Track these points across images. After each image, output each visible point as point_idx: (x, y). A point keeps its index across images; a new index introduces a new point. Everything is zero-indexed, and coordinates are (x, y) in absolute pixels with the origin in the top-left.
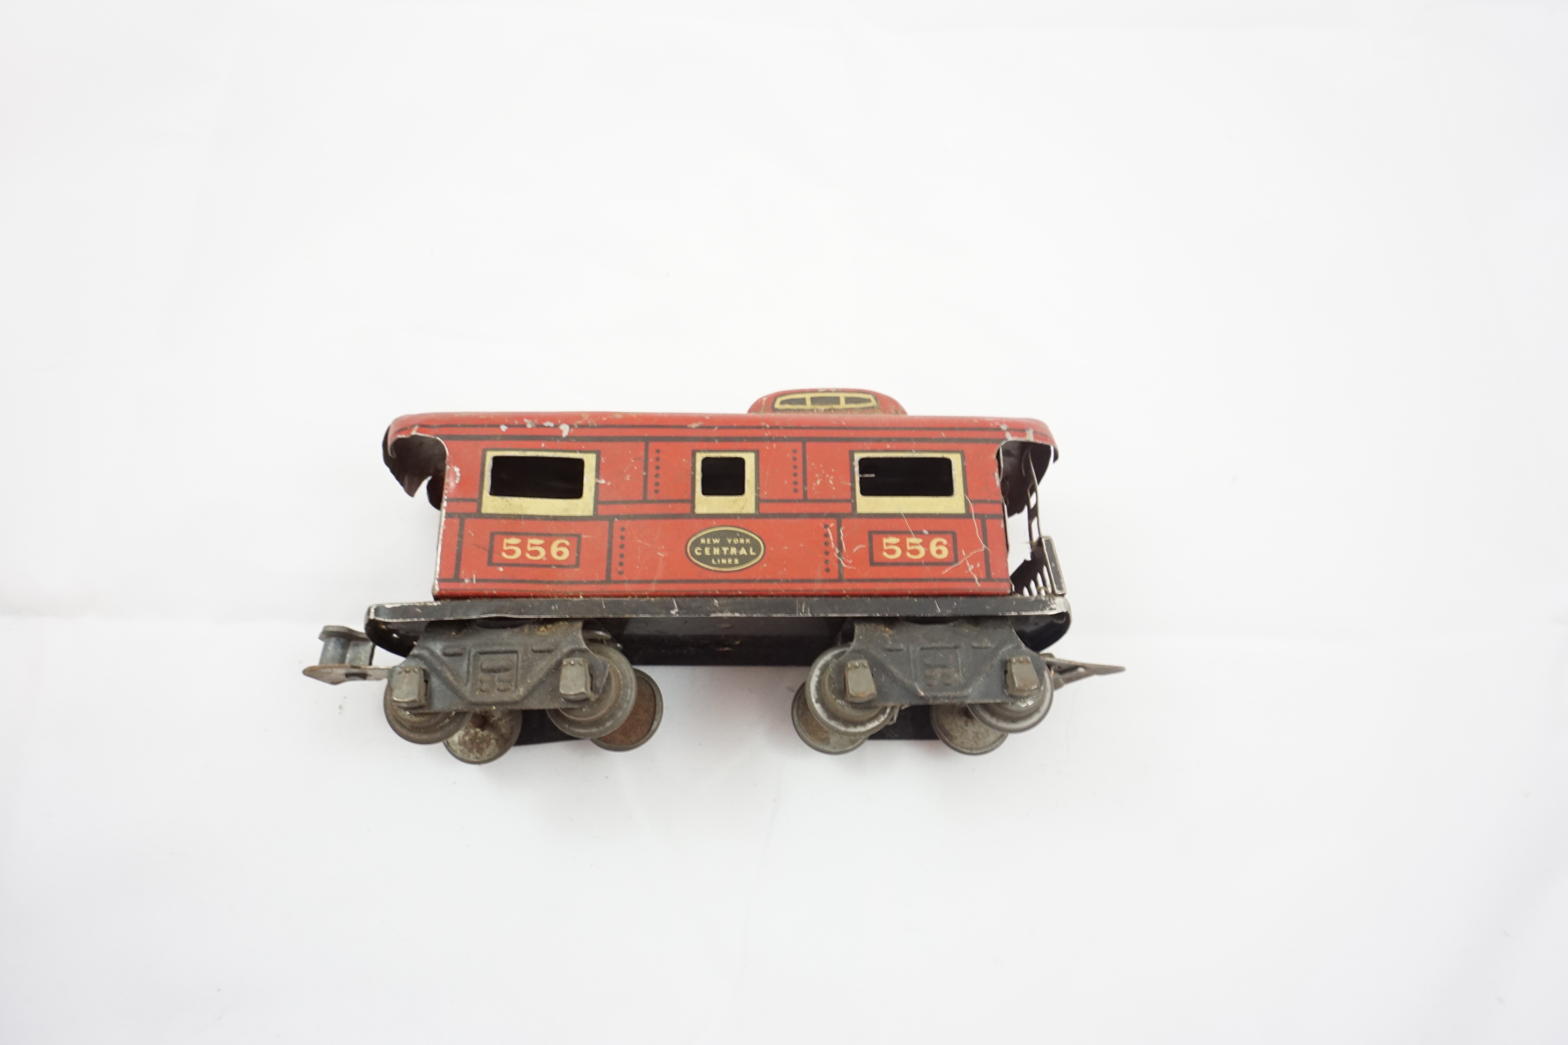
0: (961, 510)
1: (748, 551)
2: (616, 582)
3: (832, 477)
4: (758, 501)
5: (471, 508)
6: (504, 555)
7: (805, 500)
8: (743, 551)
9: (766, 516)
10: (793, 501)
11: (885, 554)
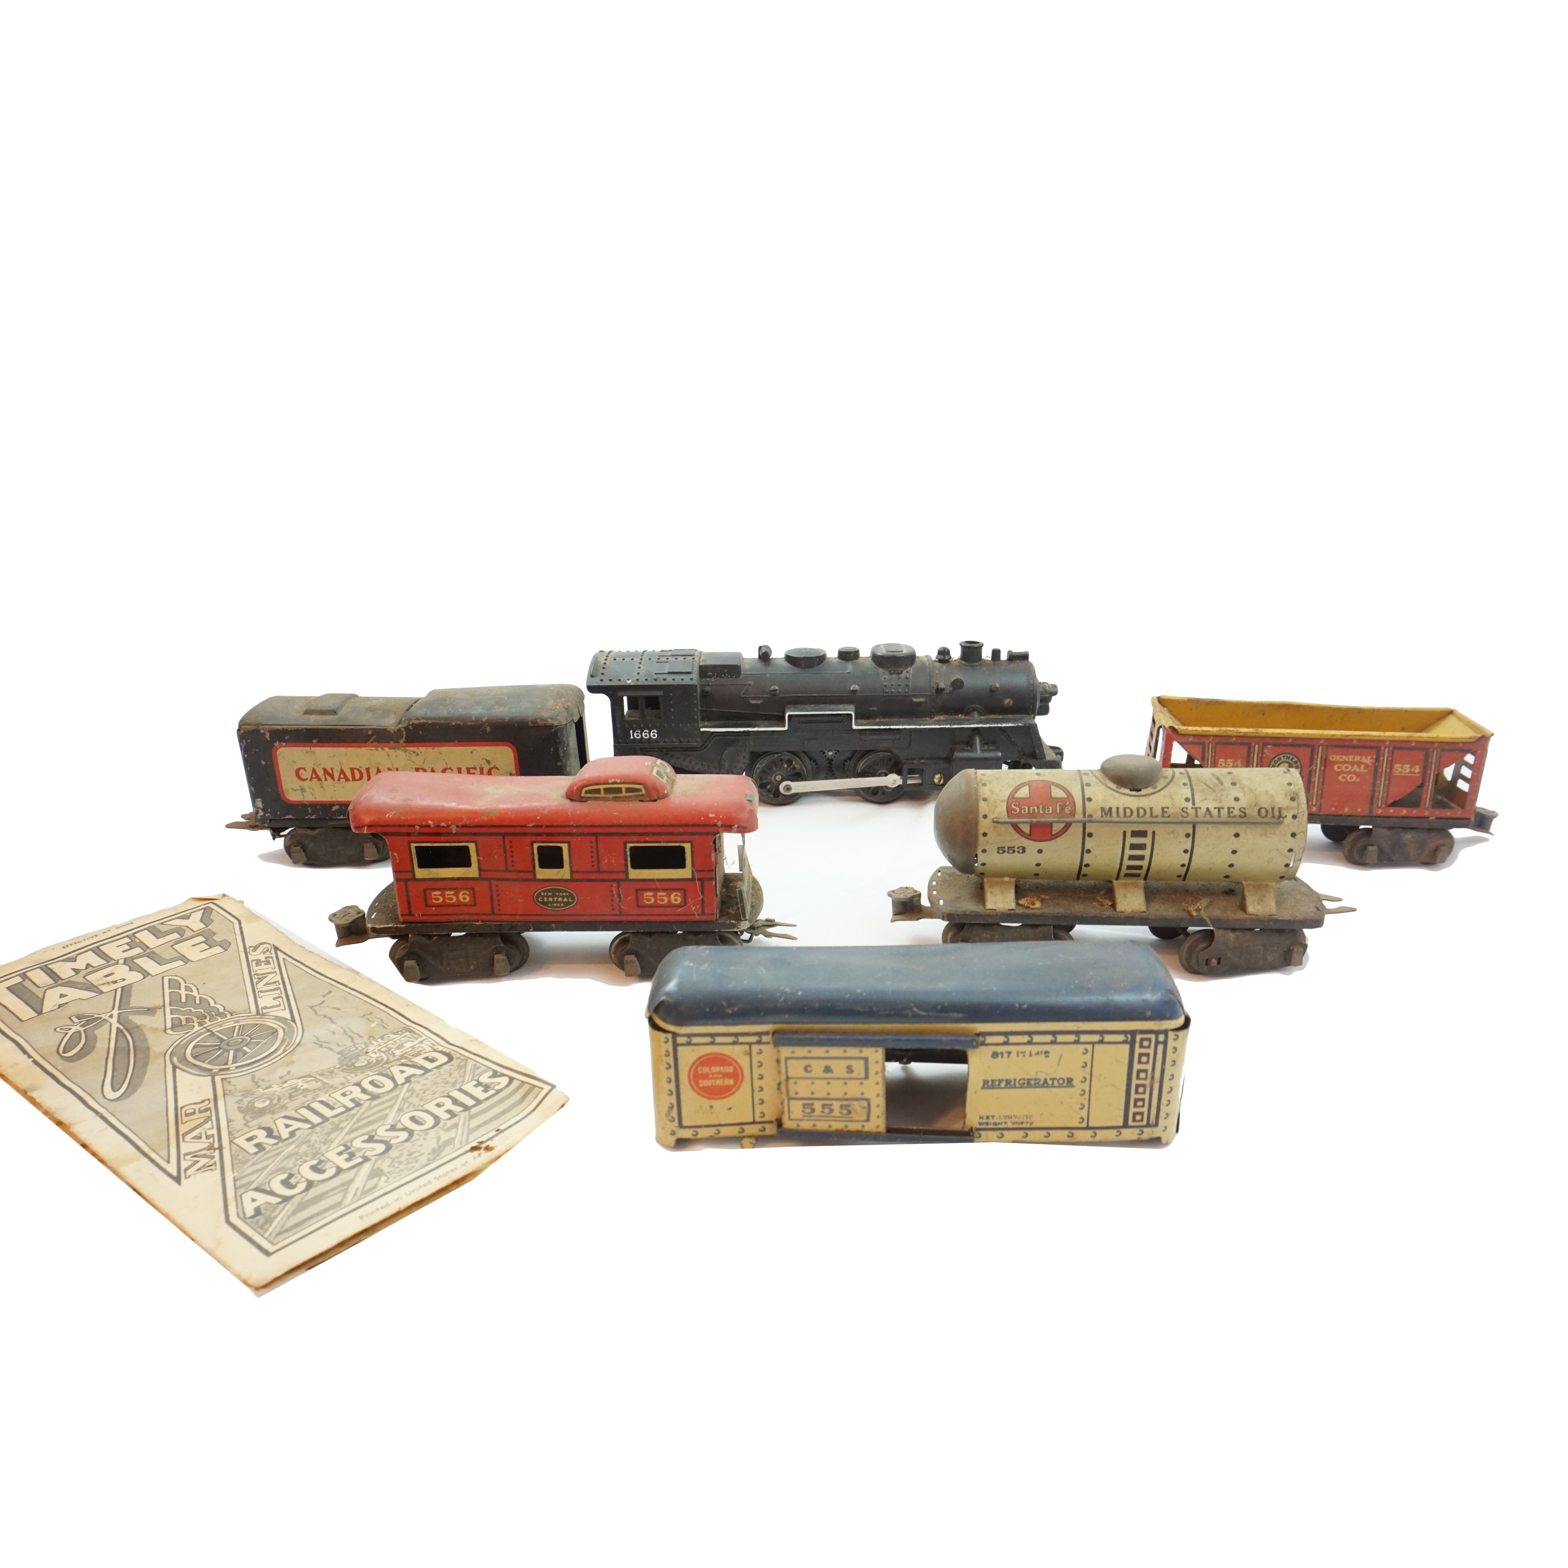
0: (690, 876)
1: (568, 900)
2: (498, 915)
3: (614, 858)
4: (572, 872)
5: (409, 875)
6: (434, 901)
7: (599, 871)
8: (565, 900)
9: (576, 880)
10: (592, 872)
11: (645, 901)
